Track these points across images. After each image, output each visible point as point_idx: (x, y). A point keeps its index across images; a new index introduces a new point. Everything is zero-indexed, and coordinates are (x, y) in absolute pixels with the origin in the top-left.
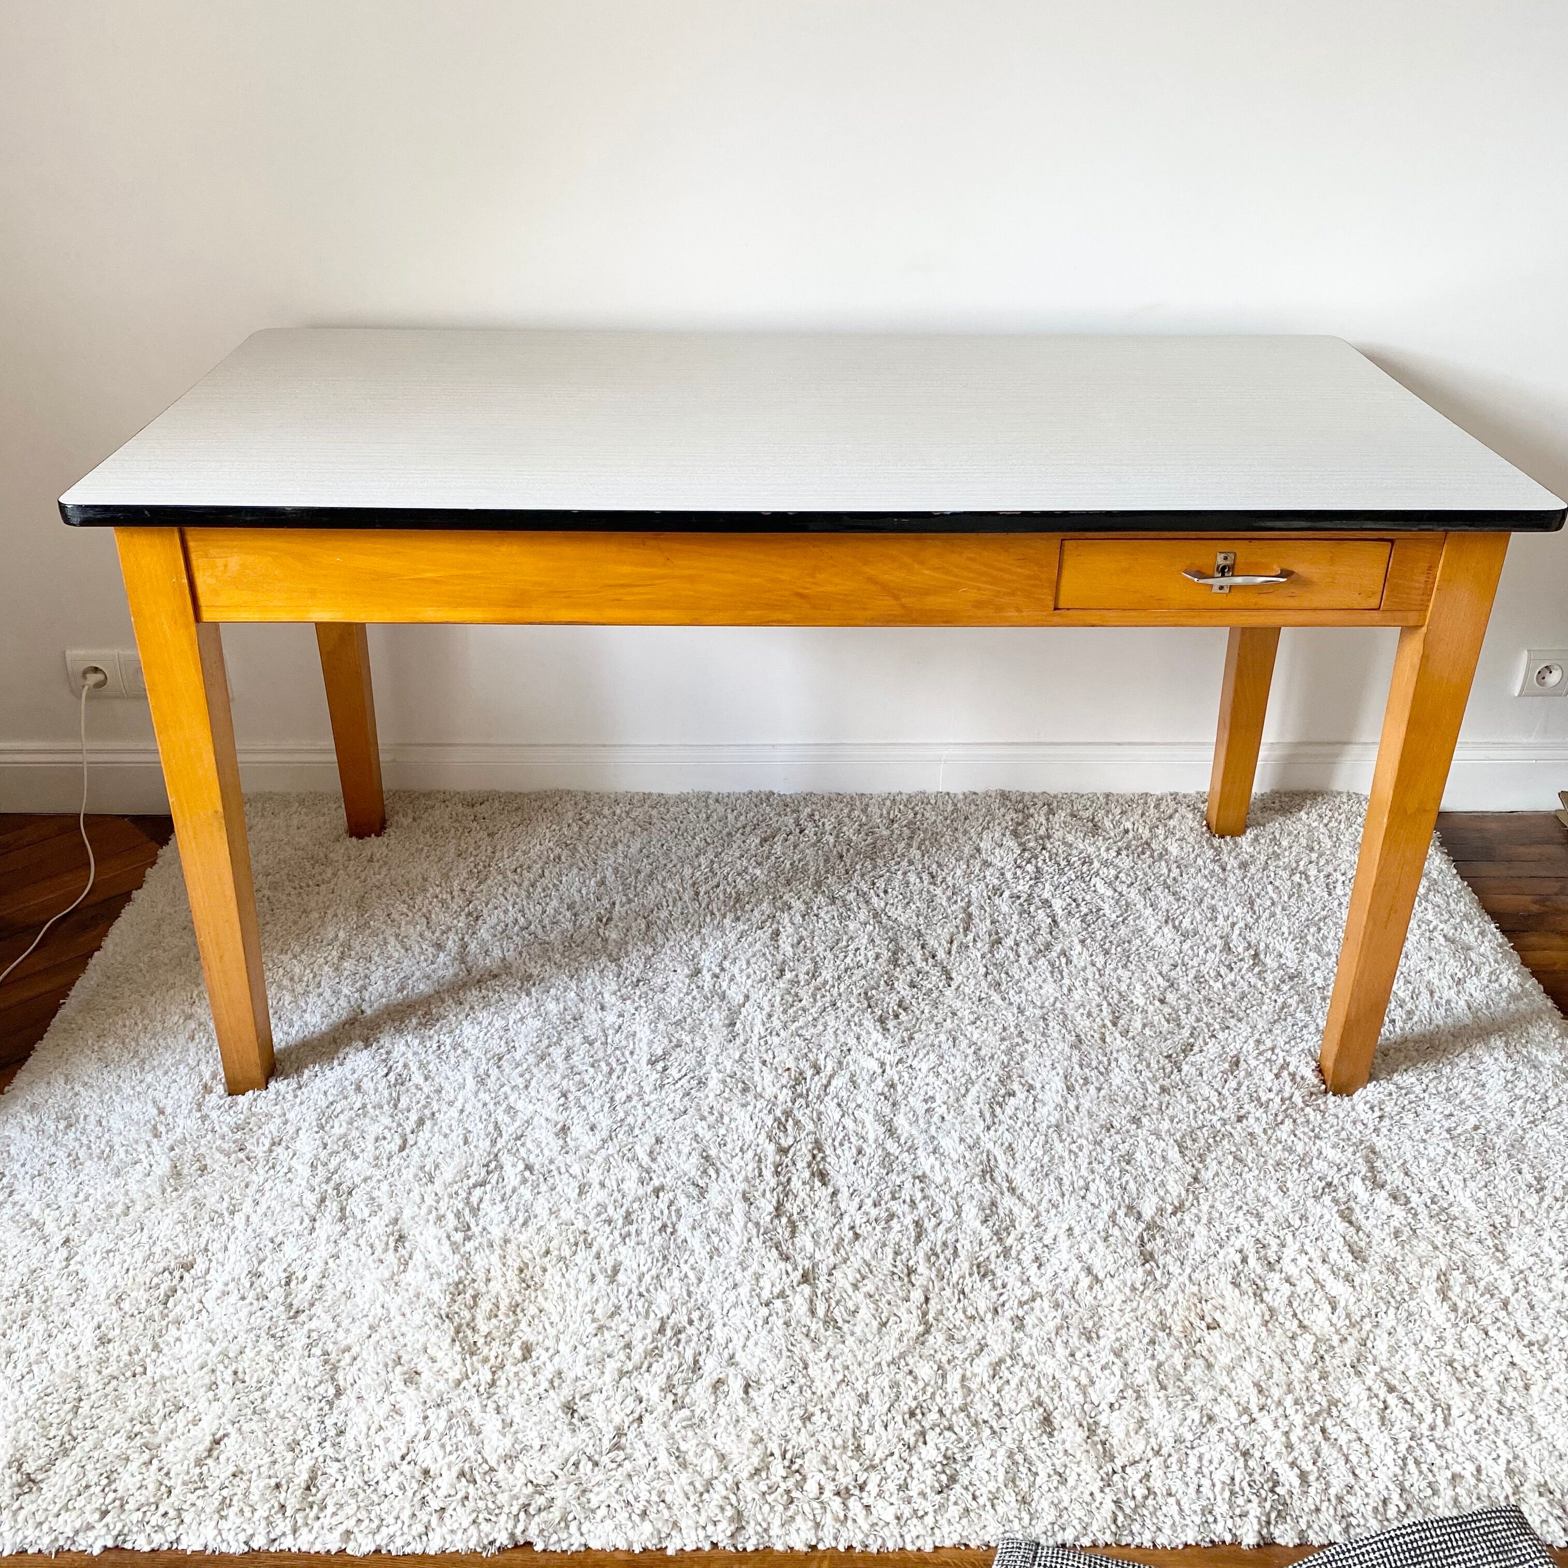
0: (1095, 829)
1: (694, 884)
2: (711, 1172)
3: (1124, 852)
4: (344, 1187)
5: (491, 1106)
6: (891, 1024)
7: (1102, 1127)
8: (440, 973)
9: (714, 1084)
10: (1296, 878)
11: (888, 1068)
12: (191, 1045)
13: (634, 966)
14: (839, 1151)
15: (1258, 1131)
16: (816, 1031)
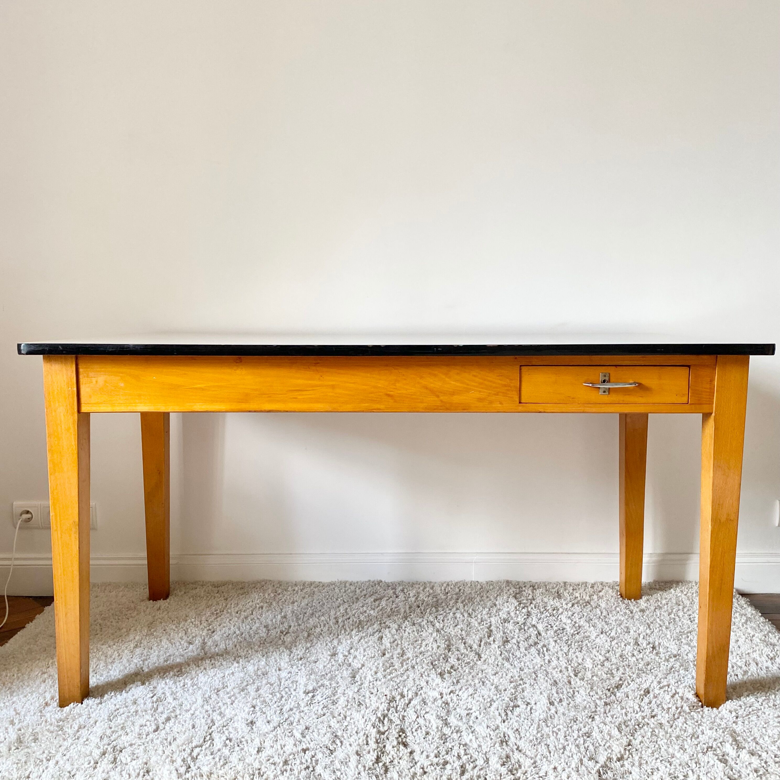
0: (559, 596)
1: (336, 618)
2: (338, 742)
3: (576, 605)
4: (118, 747)
5: (210, 712)
6: (446, 676)
7: (571, 720)
8: (190, 654)
9: (342, 701)
10: (672, 616)
11: (444, 695)
12: (43, 685)
13: (299, 651)
14: (415, 734)
15: (664, 721)
16: (402, 679)
